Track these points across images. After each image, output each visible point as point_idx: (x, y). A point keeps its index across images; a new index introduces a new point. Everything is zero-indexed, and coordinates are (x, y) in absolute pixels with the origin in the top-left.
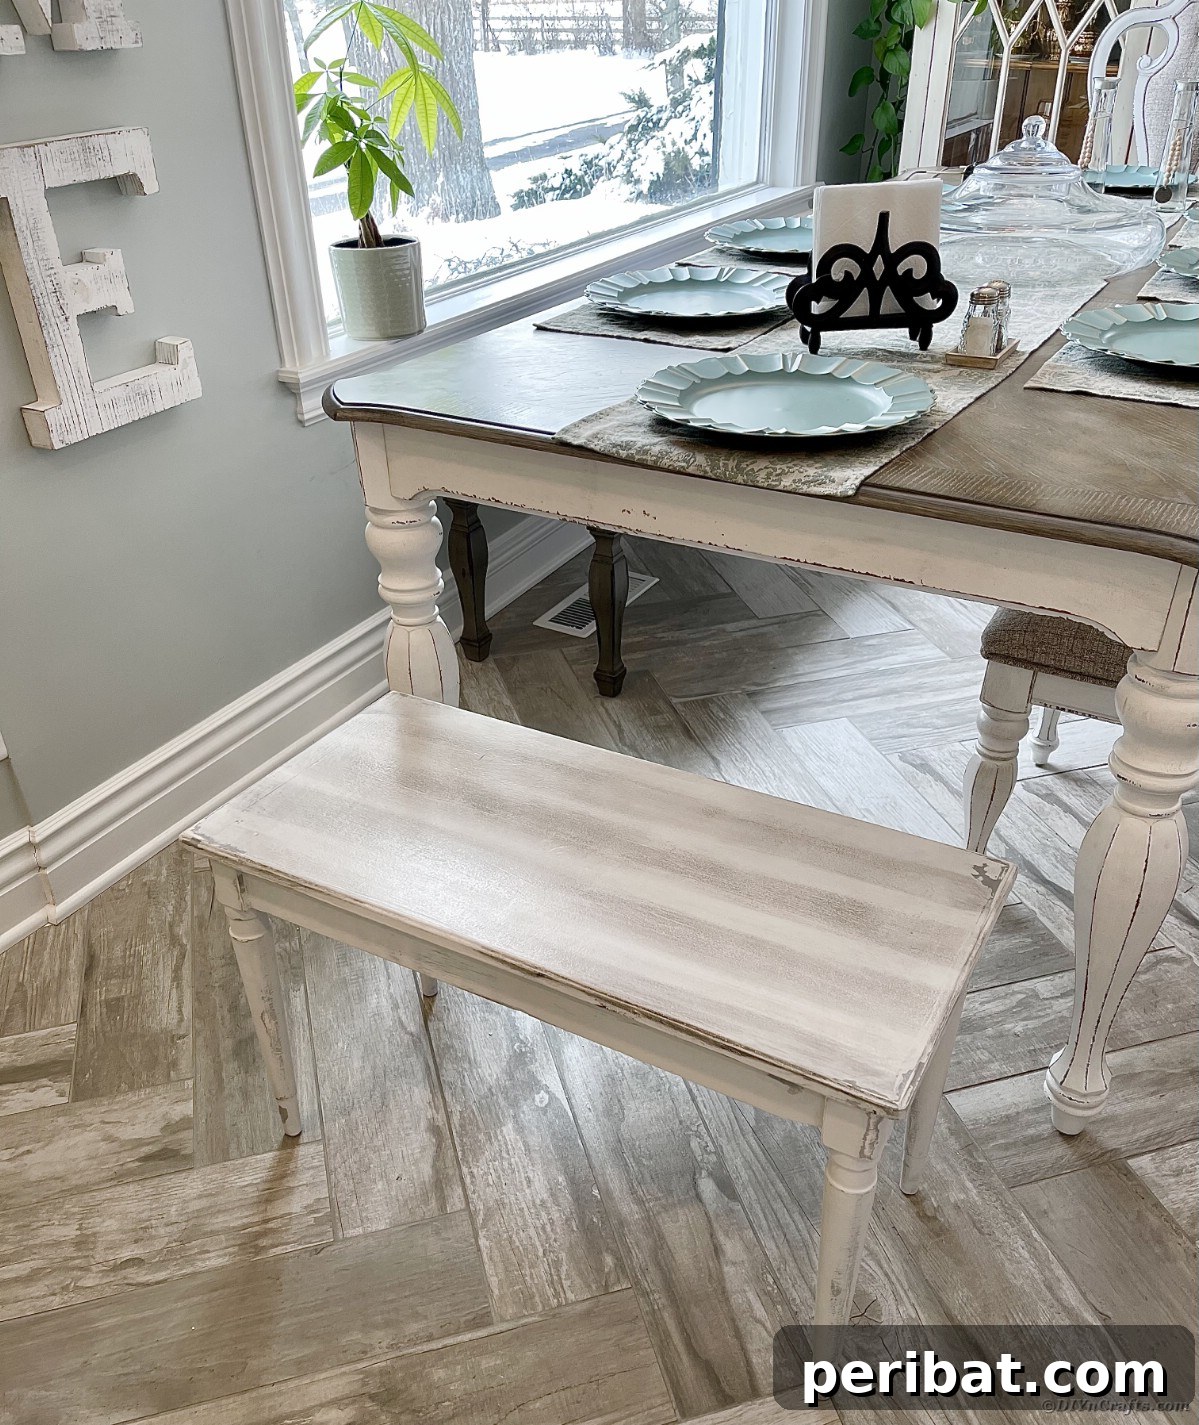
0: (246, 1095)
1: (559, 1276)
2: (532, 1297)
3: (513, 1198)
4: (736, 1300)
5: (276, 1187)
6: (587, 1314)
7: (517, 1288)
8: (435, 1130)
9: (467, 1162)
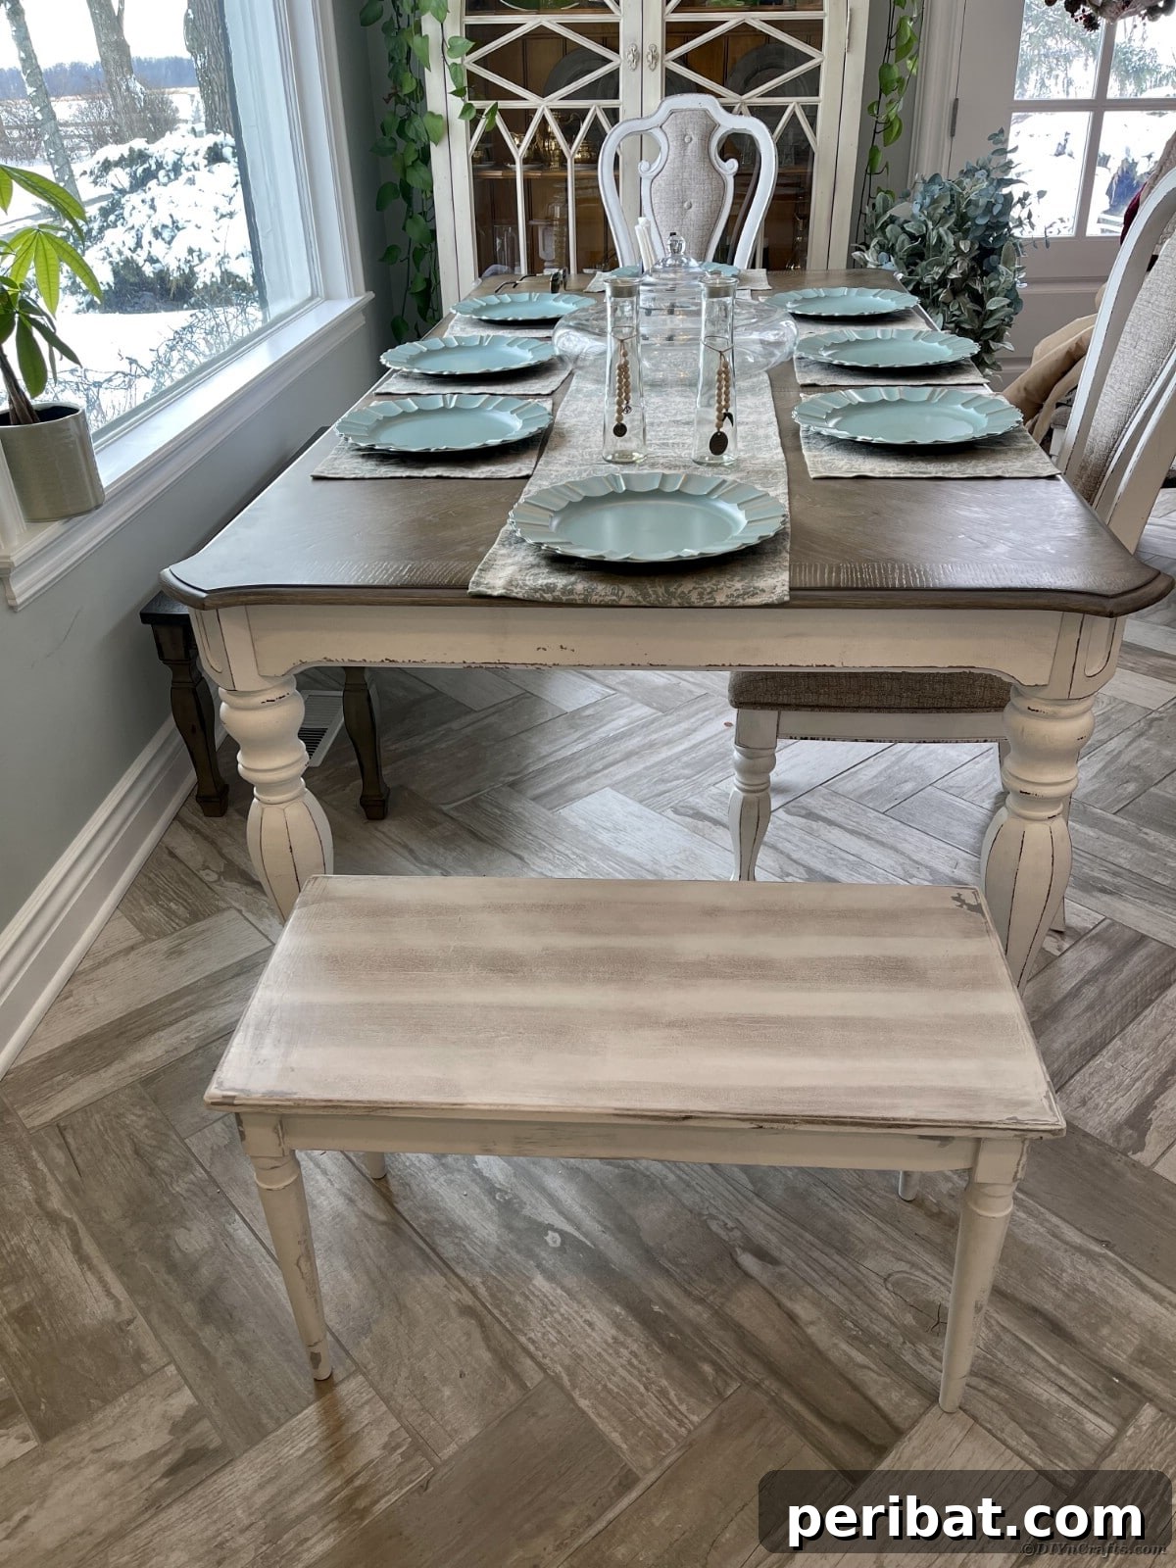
0: (243, 1355)
1: (671, 1403)
2: (660, 1436)
3: (583, 1347)
4: (833, 1355)
5: (338, 1441)
6: (718, 1429)
7: (640, 1434)
8: (467, 1311)
9: (520, 1330)
